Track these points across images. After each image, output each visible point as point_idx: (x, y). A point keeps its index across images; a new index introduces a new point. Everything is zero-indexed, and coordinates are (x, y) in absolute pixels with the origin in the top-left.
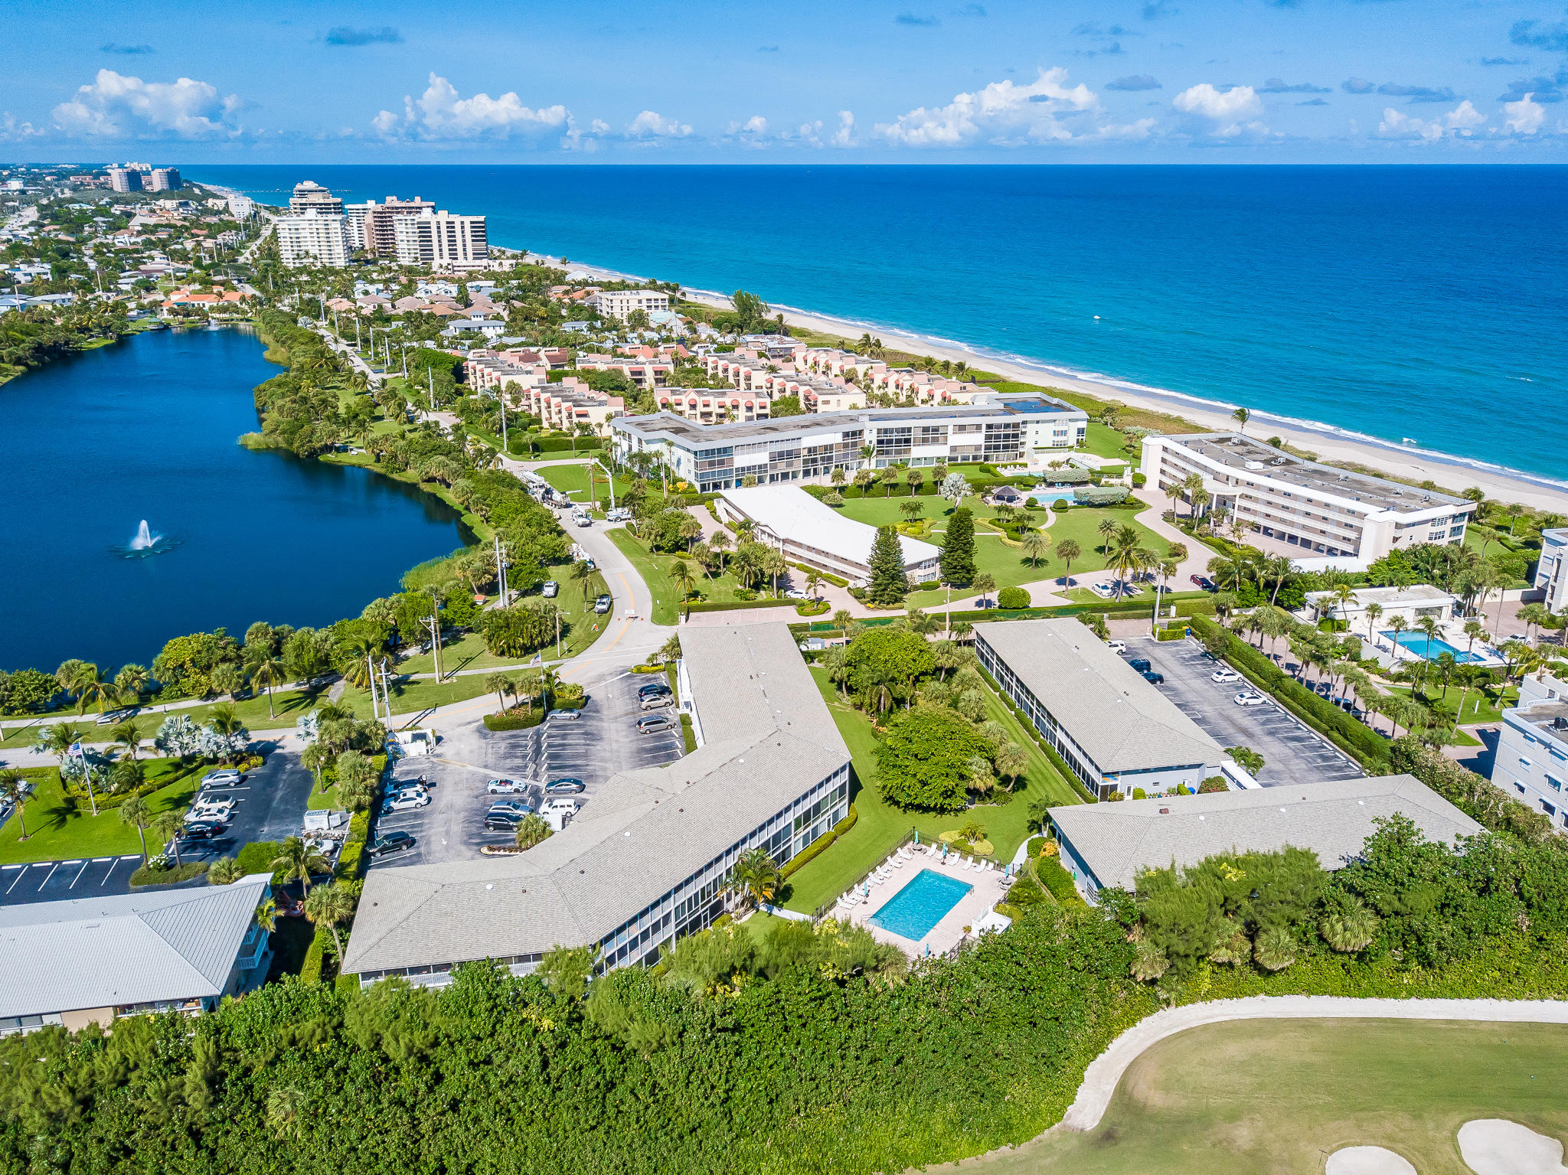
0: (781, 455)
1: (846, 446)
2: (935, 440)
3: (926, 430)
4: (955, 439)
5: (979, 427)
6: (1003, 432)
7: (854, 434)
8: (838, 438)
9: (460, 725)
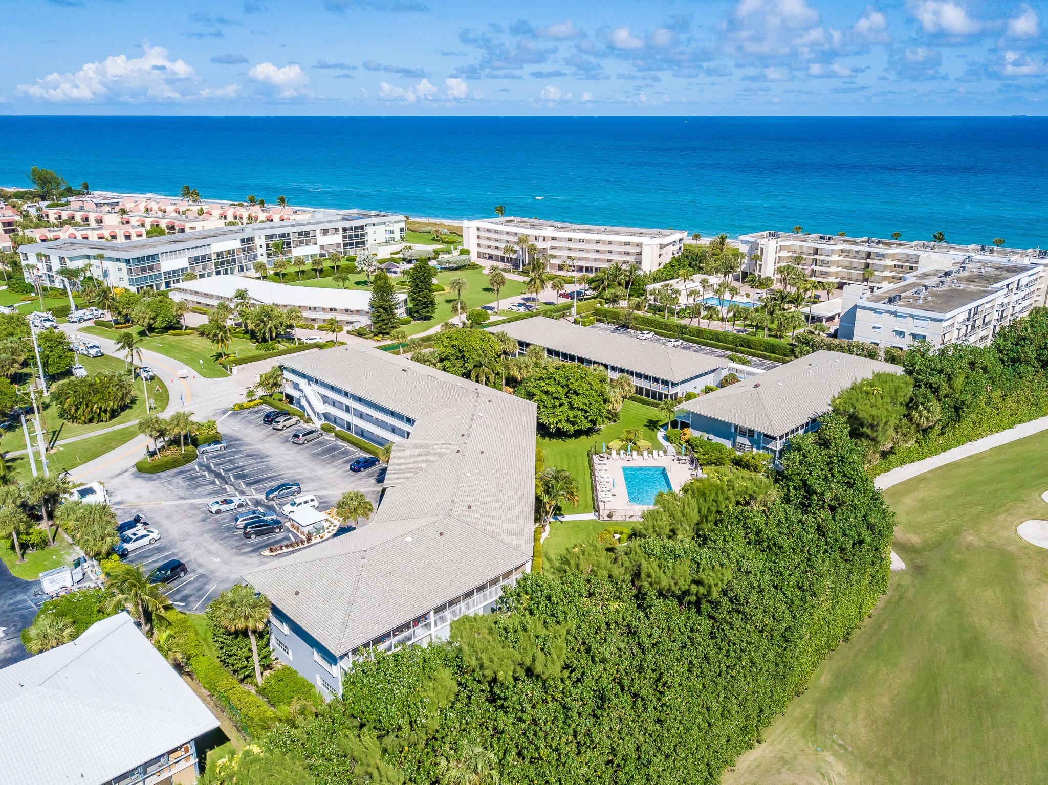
0: (197, 258)
1: (244, 250)
2: (308, 242)
3: (300, 234)
4: (323, 240)
5: (337, 230)
6: (353, 233)
7: (248, 240)
8: (236, 244)
9: (112, 478)
